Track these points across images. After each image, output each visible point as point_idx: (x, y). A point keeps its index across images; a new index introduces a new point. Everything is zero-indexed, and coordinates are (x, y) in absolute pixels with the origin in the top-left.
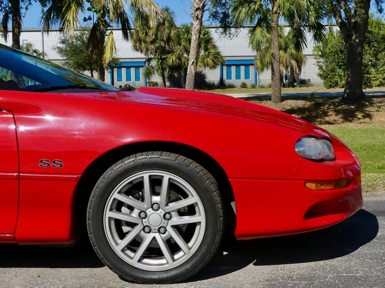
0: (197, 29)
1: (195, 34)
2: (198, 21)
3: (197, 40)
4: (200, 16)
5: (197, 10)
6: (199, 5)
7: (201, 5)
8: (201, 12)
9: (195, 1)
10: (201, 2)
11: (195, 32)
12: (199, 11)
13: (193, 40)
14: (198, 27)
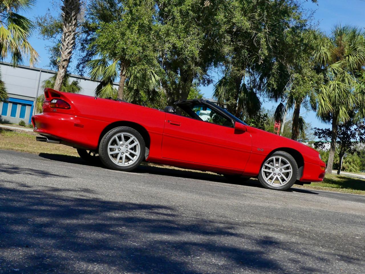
0: (62, 76)
1: (60, 79)
2: (64, 69)
3: (60, 84)
4: (65, 66)
5: (64, 61)
6: (67, 57)
7: (68, 57)
8: (67, 63)
9: (64, 54)
10: (68, 55)
11: (60, 78)
12: (66, 61)
13: (57, 83)
14: (63, 74)
